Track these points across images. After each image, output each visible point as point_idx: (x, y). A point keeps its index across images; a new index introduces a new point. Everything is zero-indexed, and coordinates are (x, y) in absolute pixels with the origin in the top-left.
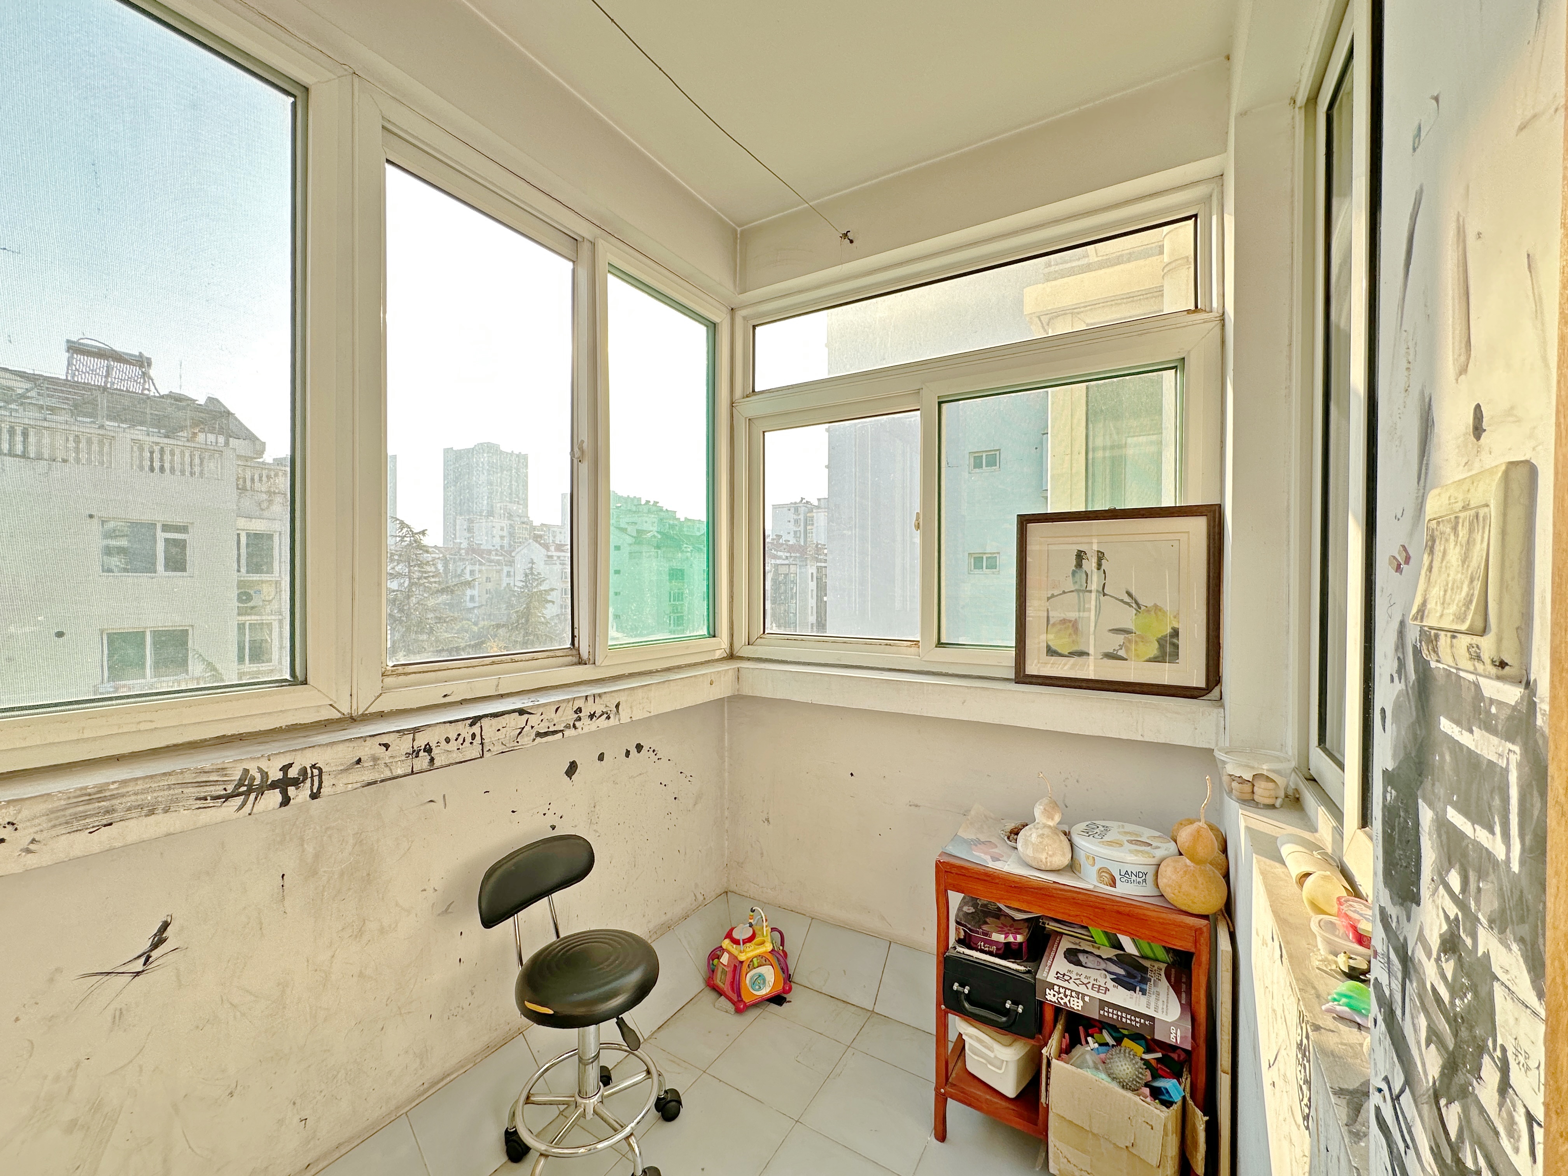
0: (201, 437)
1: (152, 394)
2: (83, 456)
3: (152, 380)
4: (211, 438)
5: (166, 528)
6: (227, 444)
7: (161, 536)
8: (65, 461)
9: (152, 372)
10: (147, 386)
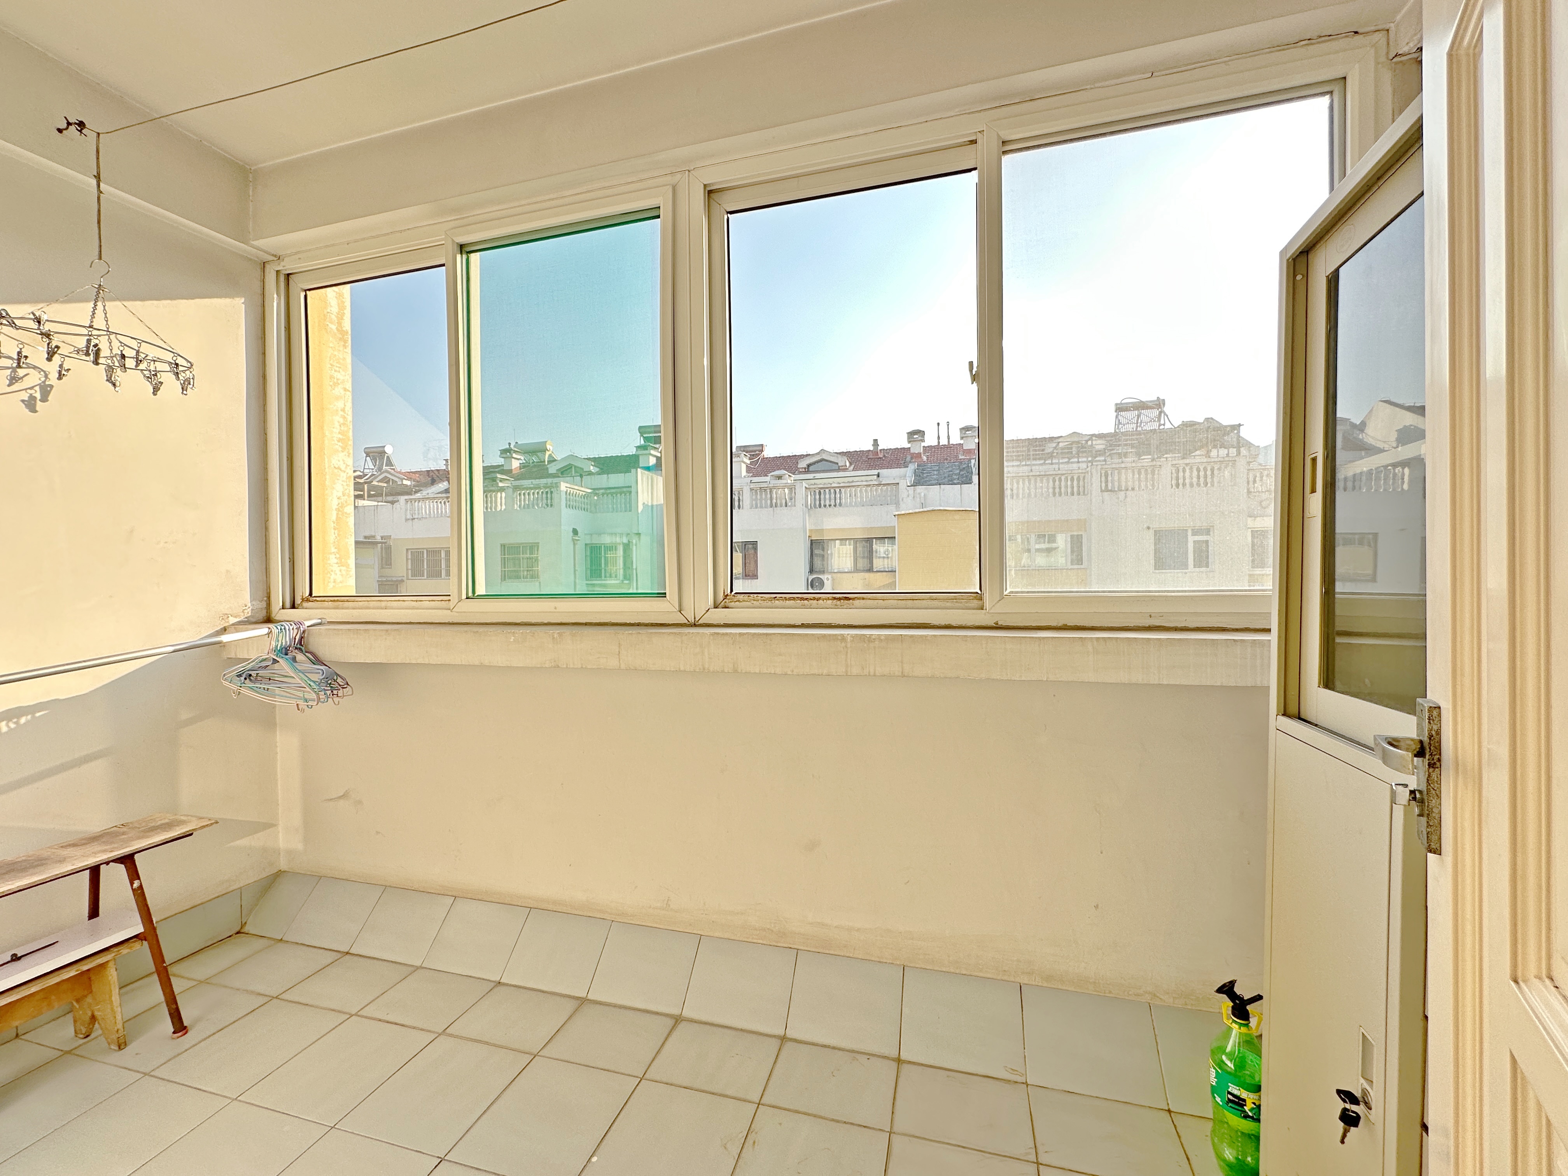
0: (1214, 453)
1: (1166, 427)
2: (1143, 484)
3: (1167, 416)
4: (1223, 452)
5: (1195, 533)
6: (1239, 453)
7: (1191, 539)
8: (1133, 489)
9: (1166, 409)
10: (1162, 422)
